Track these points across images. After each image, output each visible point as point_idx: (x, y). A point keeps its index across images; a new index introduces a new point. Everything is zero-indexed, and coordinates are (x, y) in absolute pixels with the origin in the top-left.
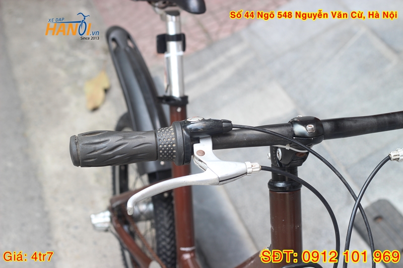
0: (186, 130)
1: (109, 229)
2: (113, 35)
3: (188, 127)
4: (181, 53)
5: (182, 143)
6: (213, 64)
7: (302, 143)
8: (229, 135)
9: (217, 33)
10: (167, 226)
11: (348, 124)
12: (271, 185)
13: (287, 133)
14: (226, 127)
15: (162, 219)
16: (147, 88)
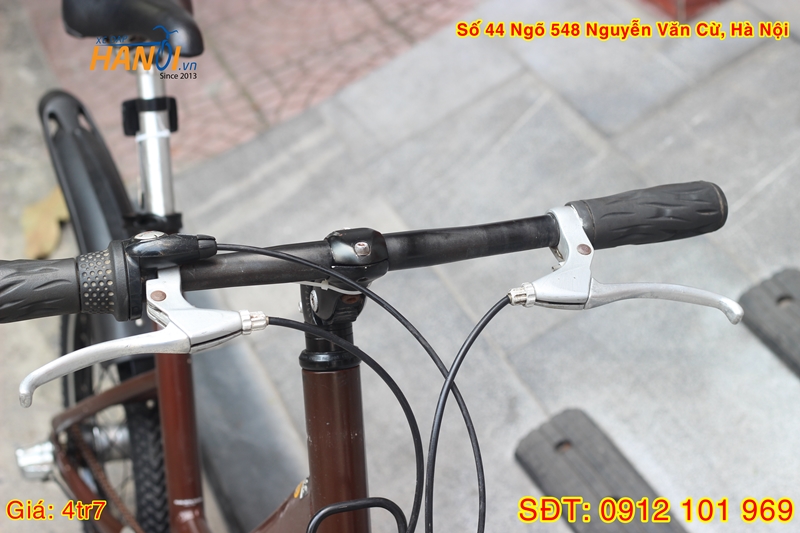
0: (133, 256)
1: (50, 476)
2: (50, 108)
3: (136, 249)
4: (166, 133)
5: (125, 278)
6: (267, 168)
7: (346, 276)
8: (213, 263)
9: (278, 111)
10: (155, 463)
11: (433, 240)
12: (306, 360)
13: (320, 259)
14: (204, 248)
15: (145, 450)
16: (114, 204)
